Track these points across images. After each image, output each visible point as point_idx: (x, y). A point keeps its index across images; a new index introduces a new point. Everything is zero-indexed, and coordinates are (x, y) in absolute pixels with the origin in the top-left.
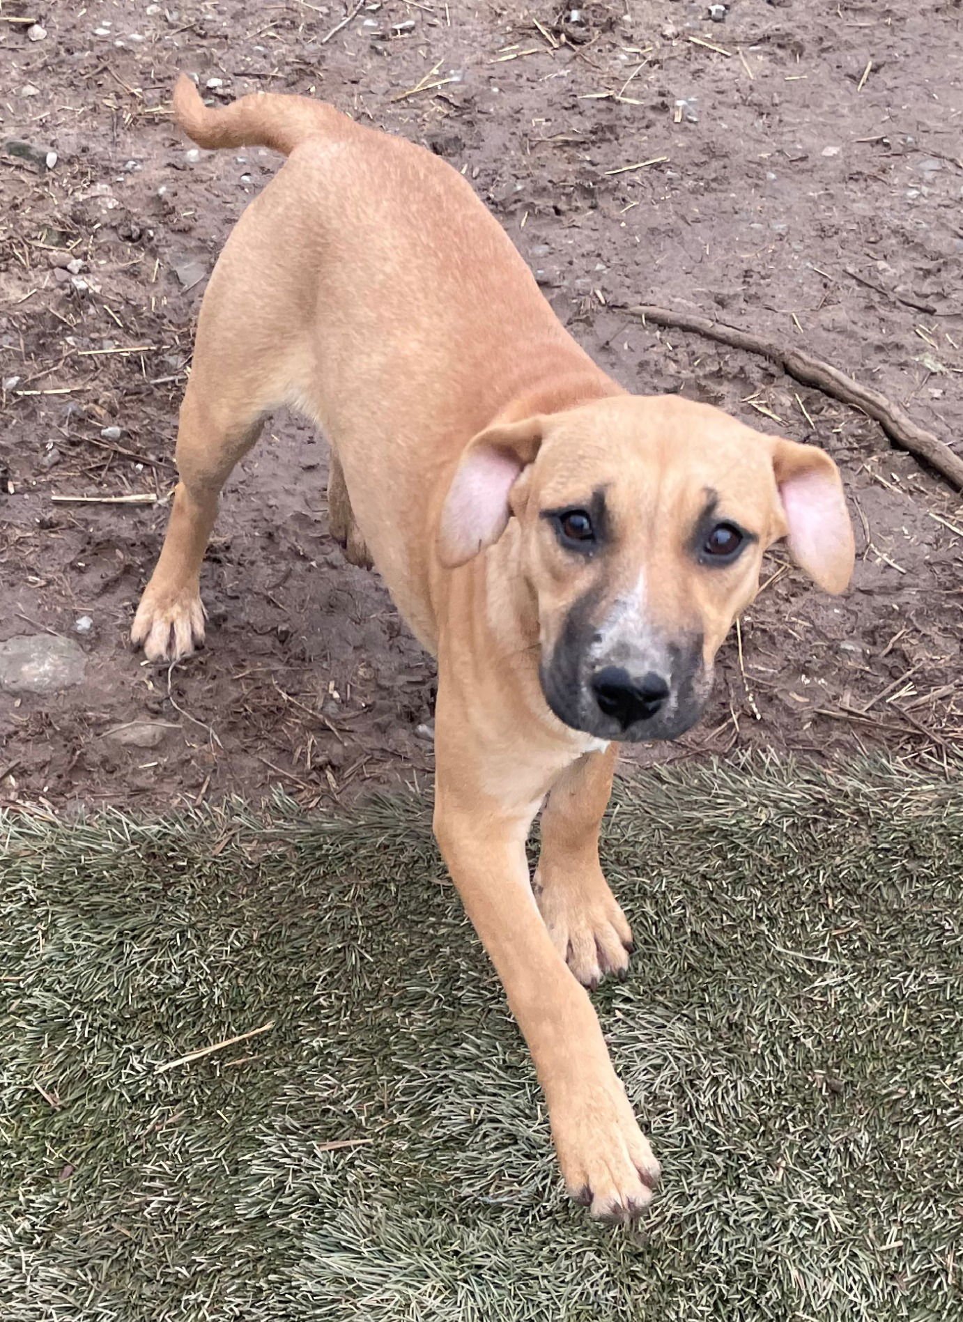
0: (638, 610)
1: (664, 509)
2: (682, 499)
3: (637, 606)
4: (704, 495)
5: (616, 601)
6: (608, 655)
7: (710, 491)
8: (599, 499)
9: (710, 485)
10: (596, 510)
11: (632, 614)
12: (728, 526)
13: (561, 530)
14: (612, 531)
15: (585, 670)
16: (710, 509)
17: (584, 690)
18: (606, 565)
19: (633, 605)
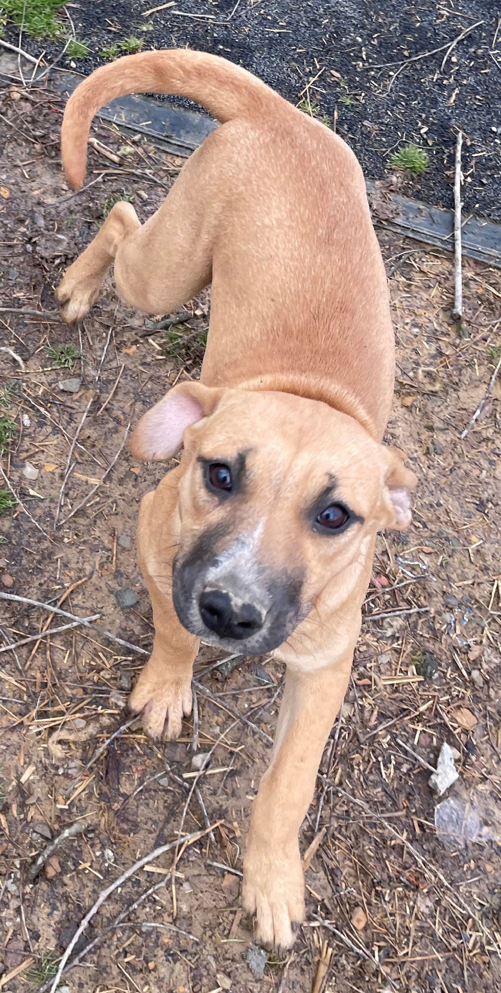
0: (251, 552)
1: (290, 480)
2: (307, 477)
3: (251, 547)
4: (327, 477)
5: (237, 539)
6: (217, 580)
7: (331, 476)
8: (242, 459)
9: (333, 471)
10: (237, 466)
11: (246, 553)
12: (341, 507)
13: (208, 477)
14: (246, 486)
15: (198, 586)
16: (329, 490)
17: (194, 601)
18: (235, 510)
19: (249, 545)
